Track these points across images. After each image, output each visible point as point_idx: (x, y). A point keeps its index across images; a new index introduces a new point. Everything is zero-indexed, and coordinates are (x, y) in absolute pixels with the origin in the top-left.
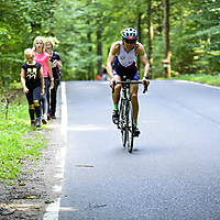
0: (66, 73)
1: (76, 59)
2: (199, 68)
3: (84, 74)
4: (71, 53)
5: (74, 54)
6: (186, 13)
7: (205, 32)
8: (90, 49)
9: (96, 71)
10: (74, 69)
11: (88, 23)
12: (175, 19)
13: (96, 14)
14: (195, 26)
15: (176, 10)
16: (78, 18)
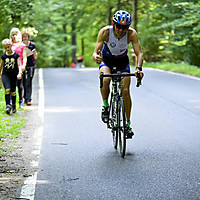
0: (44, 61)
1: (53, 48)
2: (164, 57)
3: (60, 62)
4: (48, 43)
5: (51, 43)
6: (152, 7)
7: (169, 24)
8: (66, 39)
9: (70, 59)
10: (51, 57)
11: (63, 15)
12: (143, 12)
13: (70, 8)
14: (161, 19)
15: (143, 4)
16: (55, 11)
